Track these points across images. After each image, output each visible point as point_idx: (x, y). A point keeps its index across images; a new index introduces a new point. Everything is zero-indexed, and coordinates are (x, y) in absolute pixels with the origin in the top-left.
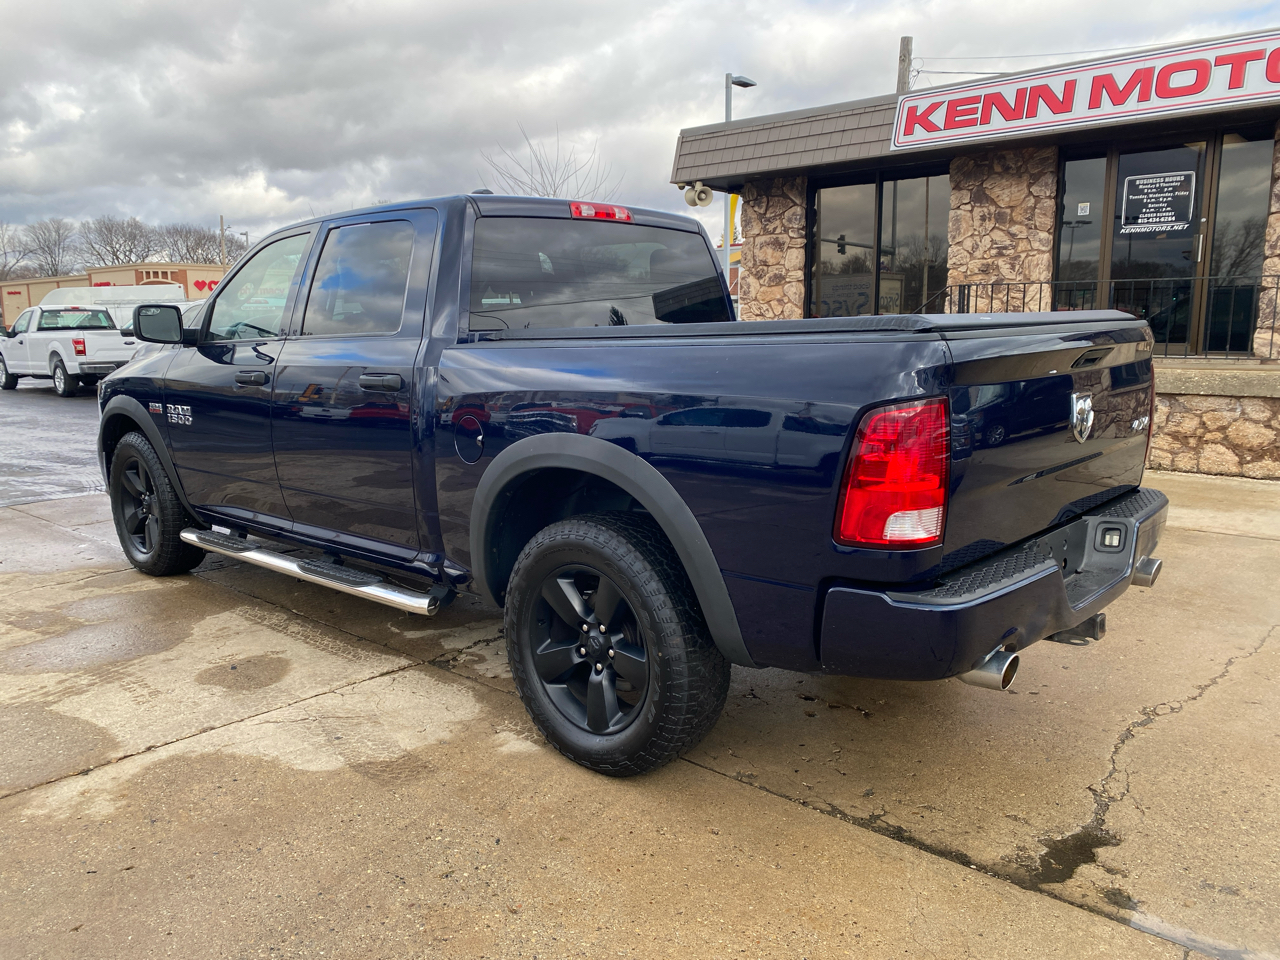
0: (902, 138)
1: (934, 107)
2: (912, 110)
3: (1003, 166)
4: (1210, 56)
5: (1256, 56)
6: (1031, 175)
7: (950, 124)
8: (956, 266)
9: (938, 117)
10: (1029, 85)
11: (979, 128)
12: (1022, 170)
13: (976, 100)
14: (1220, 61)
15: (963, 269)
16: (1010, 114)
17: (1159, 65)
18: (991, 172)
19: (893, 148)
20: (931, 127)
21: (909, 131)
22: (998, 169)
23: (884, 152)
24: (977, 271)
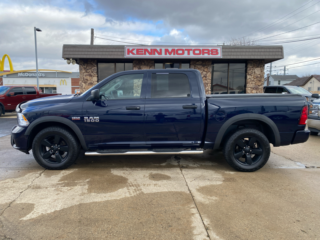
0: (127, 55)
1: (133, 50)
2: (128, 50)
3: (144, 63)
4: (184, 48)
6: (150, 66)
7: (137, 54)
8: (135, 83)
9: (135, 52)
10: (153, 48)
11: (144, 55)
12: (148, 65)
13: (142, 49)
15: (137, 84)
16: (150, 54)
17: (176, 48)
18: (142, 64)
19: (125, 57)
20: (133, 54)
21: (128, 54)
22: (143, 64)
23: (123, 58)
24: (140, 84)
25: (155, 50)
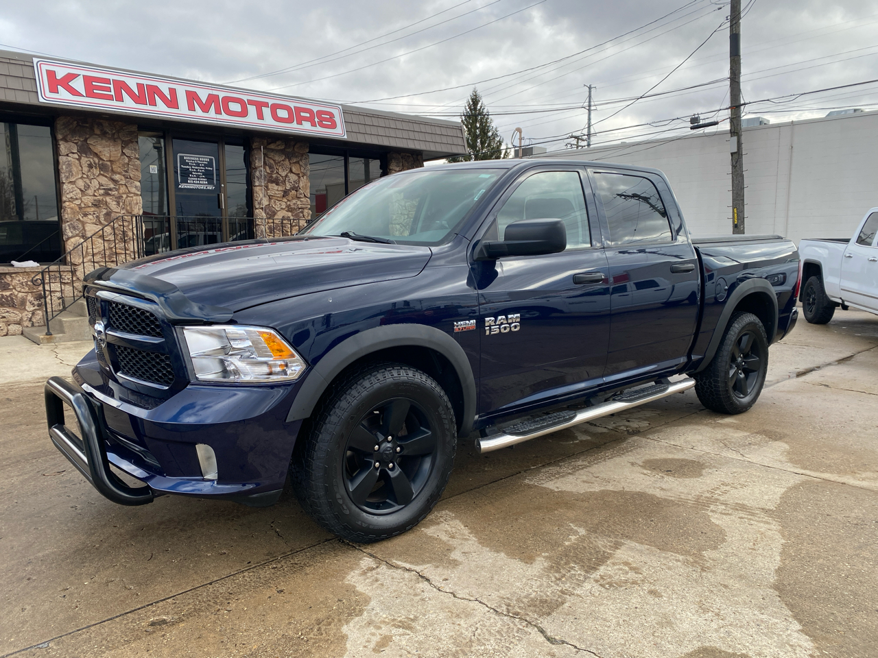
0: (48, 94)
1: (72, 77)
2: (51, 74)
3: (102, 130)
4: (245, 98)
5: (266, 105)
6: (123, 141)
7: (90, 93)
8: (72, 200)
9: (78, 85)
11: (114, 103)
12: (116, 136)
13: (108, 81)
14: (251, 102)
15: (78, 202)
18: (92, 134)
19: (41, 100)
20: (74, 92)
22: (97, 131)
23: (33, 102)
24: (90, 205)
25: (155, 90)
